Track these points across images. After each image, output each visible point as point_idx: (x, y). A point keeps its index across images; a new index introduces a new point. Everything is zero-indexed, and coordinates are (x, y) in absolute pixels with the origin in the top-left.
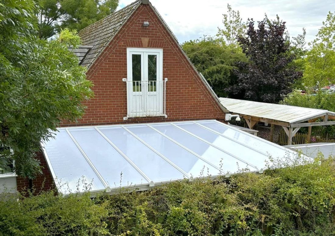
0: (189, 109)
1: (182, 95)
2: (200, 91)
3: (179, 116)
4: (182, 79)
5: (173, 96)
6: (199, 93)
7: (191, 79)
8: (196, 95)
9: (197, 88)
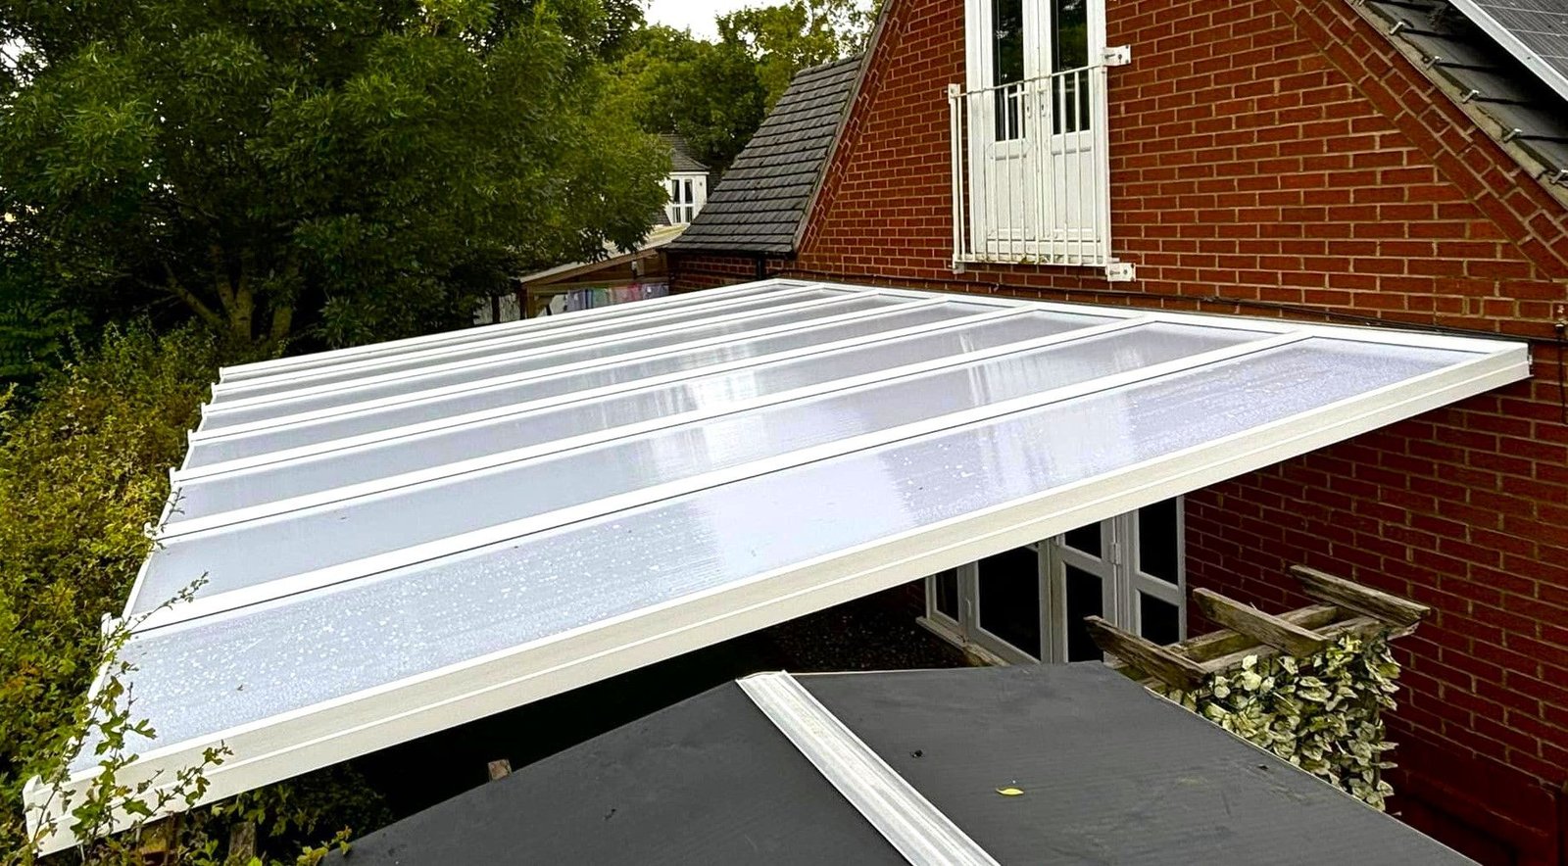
0: (1277, 231)
1: (1221, 140)
2: (1356, 94)
3: (1204, 276)
4: (1217, 33)
5: (1162, 146)
6: (1350, 109)
7: (1280, 20)
8: (1327, 129)
9: (1333, 77)
